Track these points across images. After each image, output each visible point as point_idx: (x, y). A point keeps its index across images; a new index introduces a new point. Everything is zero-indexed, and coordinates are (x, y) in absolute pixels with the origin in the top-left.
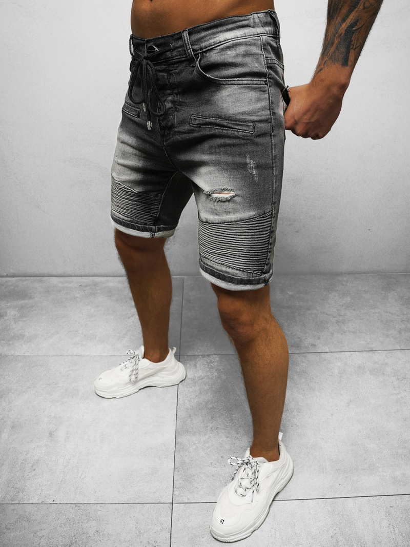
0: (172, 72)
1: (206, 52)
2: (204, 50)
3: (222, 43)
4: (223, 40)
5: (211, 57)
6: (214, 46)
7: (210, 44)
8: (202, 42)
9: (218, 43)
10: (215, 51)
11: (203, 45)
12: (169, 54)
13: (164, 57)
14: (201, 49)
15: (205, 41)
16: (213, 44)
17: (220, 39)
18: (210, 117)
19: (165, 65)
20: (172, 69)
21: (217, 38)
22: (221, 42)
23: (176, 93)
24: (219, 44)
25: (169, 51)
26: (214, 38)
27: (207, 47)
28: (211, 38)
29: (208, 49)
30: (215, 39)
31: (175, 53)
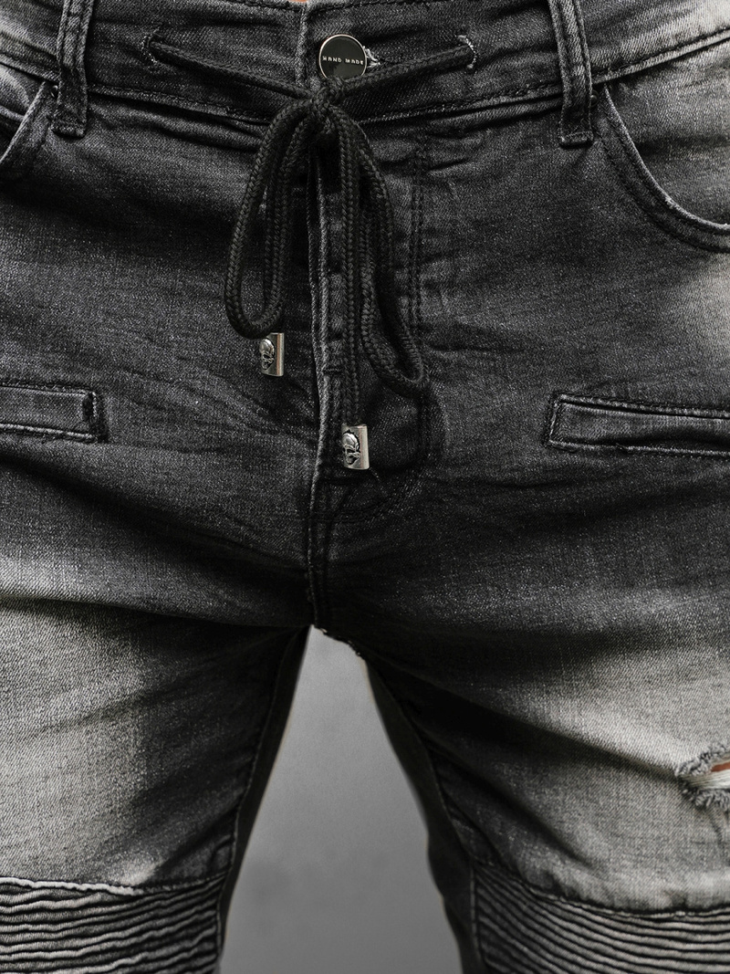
0: (447, 171)
1: (632, 80)
2: (633, 69)
3: (710, 41)
4: (711, 28)
5: (659, 102)
6: (675, 55)
7: (660, 41)
8: (625, 34)
9: (697, 40)
10: (682, 80)
11: (631, 45)
12: (451, 84)
13: (422, 95)
14: (619, 64)
15: (638, 30)
16: (673, 42)
17: (702, 21)
18: (673, 403)
19: (409, 138)
20: (447, 157)
21: (691, 19)
22: (703, 37)
23: (430, 285)
24: (700, 45)
25: (457, 66)
26: (677, 15)
27: (647, 57)
28: (664, 19)
29: (649, 63)
30: (681, 21)
31: (482, 81)
